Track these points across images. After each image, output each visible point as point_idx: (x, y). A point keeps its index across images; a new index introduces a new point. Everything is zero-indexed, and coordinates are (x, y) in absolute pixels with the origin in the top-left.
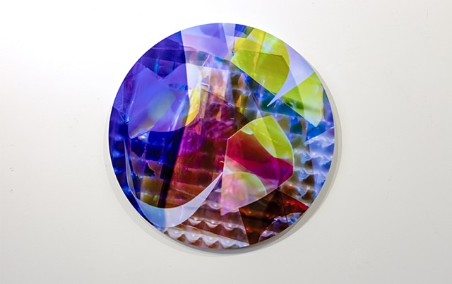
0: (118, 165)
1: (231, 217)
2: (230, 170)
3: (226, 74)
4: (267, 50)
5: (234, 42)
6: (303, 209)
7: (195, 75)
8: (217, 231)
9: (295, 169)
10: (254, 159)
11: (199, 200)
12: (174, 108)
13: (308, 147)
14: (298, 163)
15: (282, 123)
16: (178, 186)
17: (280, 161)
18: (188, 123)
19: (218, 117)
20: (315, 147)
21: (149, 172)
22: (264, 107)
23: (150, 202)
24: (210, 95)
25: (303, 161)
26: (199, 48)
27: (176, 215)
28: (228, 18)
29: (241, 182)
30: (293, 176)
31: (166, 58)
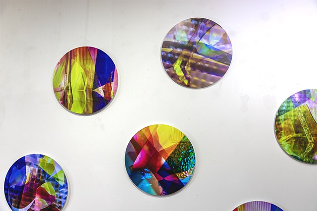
0: (6, 195)
2: (37, 198)
3: (37, 169)
4: (49, 162)
7: (28, 169)
9: (56, 199)
10: (44, 195)
11: (28, 207)
12: (22, 179)
13: (60, 192)
14: (57, 197)
15: (53, 184)
16: (23, 202)
17: (52, 196)
18: (26, 183)
19: (34, 182)
20: (62, 192)
21: (15, 198)
22: (47, 179)
23: (15, 206)
24: (32, 175)
25: (58, 196)
26: (30, 161)
28: (38, 153)
29: (40, 202)
30: (55, 201)
31: (20, 164)
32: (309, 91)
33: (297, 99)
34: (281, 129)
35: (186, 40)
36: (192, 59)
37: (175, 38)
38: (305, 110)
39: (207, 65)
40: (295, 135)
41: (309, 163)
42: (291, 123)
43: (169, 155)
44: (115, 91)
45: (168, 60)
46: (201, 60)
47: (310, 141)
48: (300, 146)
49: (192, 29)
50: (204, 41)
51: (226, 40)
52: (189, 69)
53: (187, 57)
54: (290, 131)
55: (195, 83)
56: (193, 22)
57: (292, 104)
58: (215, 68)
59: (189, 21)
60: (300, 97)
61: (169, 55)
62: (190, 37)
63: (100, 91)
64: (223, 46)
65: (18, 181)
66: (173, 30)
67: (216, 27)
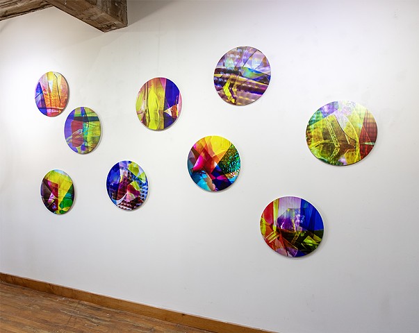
0: (108, 190)
1: (128, 203)
2: (128, 193)
3: (127, 172)
4: (135, 167)
5: (128, 165)
6: (142, 202)
7: (121, 171)
8: (126, 206)
10: (133, 190)
11: (122, 199)
12: (118, 179)
14: (141, 192)
15: (138, 183)
16: (119, 195)
17: (137, 191)
18: (120, 182)
19: (126, 181)
20: (144, 188)
21: (113, 192)
22: (134, 179)
23: (114, 199)
24: (124, 176)
26: (122, 166)
27: (119, 202)
28: (127, 159)
29: (130, 195)
30: (140, 195)
31: (116, 168)
32: (337, 102)
33: (326, 110)
34: (311, 137)
35: (233, 66)
36: (238, 81)
37: (224, 65)
38: (333, 119)
39: (250, 86)
40: (323, 141)
41: (335, 164)
42: (320, 131)
43: (220, 160)
44: (180, 111)
45: (219, 84)
46: (245, 82)
47: (336, 146)
48: (328, 150)
49: (237, 57)
50: (247, 66)
51: (266, 64)
52: (236, 90)
53: (234, 80)
54: (319, 138)
55: (241, 101)
56: (239, 51)
57: (321, 115)
58: (256, 87)
59: (235, 50)
60: (329, 108)
61: (220, 80)
62: (236, 63)
63: (169, 111)
64: (263, 68)
65: (115, 180)
66: (223, 58)
67: (257, 53)
